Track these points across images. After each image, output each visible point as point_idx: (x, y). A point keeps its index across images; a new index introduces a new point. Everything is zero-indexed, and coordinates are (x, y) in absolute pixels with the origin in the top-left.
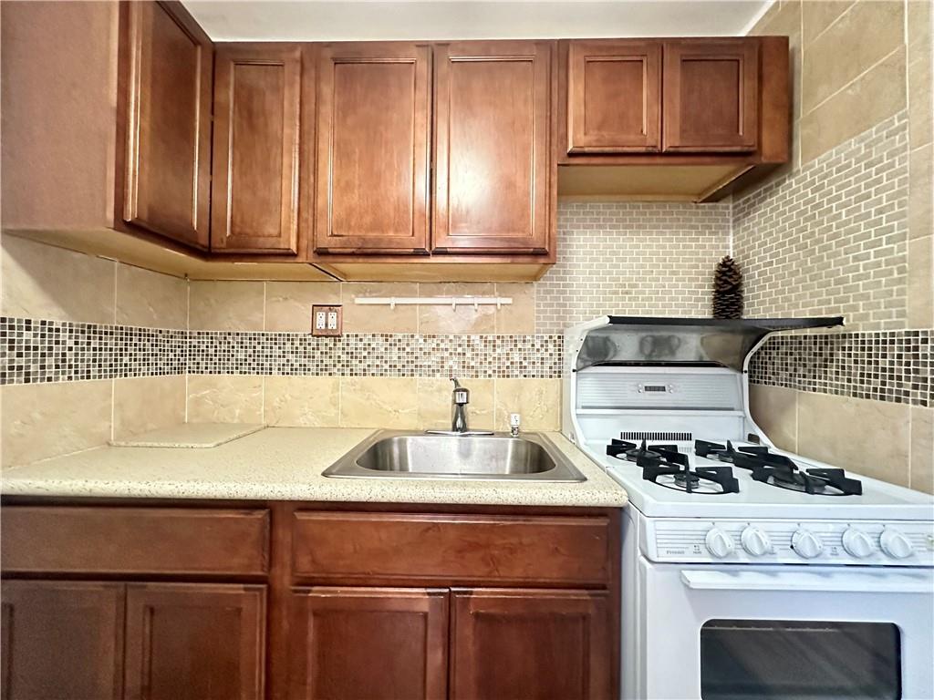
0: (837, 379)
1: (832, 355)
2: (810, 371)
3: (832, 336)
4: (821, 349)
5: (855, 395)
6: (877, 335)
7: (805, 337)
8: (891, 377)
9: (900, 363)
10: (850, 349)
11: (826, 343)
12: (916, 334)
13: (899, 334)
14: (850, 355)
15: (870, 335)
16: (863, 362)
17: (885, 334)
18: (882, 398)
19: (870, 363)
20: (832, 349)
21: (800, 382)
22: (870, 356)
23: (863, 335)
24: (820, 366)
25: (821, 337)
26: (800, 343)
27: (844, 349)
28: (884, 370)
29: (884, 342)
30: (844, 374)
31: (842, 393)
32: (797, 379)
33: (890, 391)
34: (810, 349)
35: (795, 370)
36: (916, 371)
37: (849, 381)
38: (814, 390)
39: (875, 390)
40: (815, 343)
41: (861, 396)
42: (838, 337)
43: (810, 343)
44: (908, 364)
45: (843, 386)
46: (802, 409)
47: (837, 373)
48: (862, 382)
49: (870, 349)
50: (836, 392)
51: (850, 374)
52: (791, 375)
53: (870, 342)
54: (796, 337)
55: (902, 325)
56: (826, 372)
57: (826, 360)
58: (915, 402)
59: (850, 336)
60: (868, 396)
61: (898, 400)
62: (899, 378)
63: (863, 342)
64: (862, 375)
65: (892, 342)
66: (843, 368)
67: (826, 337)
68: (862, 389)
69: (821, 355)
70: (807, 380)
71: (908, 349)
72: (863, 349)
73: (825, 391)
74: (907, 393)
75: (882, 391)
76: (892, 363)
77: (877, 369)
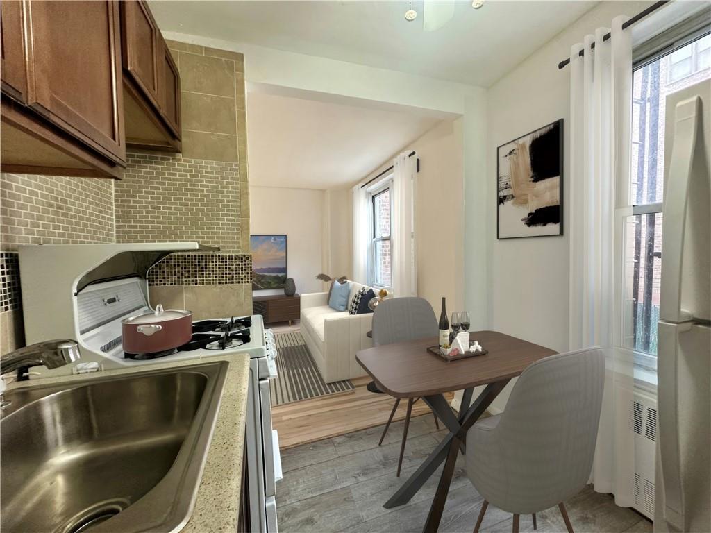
0: (210, 277)
1: (206, 265)
2: (192, 274)
3: (206, 256)
4: (199, 262)
5: (220, 283)
6: (229, 256)
7: (188, 256)
8: (236, 274)
9: (239, 268)
10: (216, 262)
11: (203, 259)
12: (245, 256)
13: (238, 256)
14: (216, 265)
15: (226, 256)
16: (223, 268)
17: (232, 256)
18: (233, 283)
19: (226, 268)
20: (206, 262)
21: (186, 281)
22: (226, 265)
23: (222, 255)
24: (199, 271)
25: (199, 256)
26: (185, 259)
27: (213, 262)
28: (233, 271)
29: (232, 259)
30: (213, 274)
31: (213, 283)
32: (184, 279)
33: (236, 279)
34: (192, 262)
35: (182, 274)
36: (245, 270)
37: (216, 277)
38: (196, 284)
39: (229, 280)
40: (195, 259)
41: (223, 283)
42: (209, 256)
43: (192, 259)
44: (242, 267)
45: (213, 280)
46: (188, 295)
47: (210, 274)
48: (223, 277)
49: (226, 262)
50: (210, 283)
51: (216, 274)
52: (179, 278)
53: (226, 258)
54: (182, 256)
55: (239, 252)
56: (203, 274)
57: (202, 268)
58: (245, 282)
59: (216, 256)
60: (226, 283)
61: (239, 282)
62: (239, 273)
63: (223, 259)
64: (223, 274)
65: (236, 259)
66: (213, 271)
67: (202, 256)
68: (223, 280)
69: (199, 265)
70: (191, 279)
71: (242, 262)
72: (223, 262)
73: (203, 284)
74: (242, 279)
75: (232, 279)
76: (236, 267)
77: (229, 271)
